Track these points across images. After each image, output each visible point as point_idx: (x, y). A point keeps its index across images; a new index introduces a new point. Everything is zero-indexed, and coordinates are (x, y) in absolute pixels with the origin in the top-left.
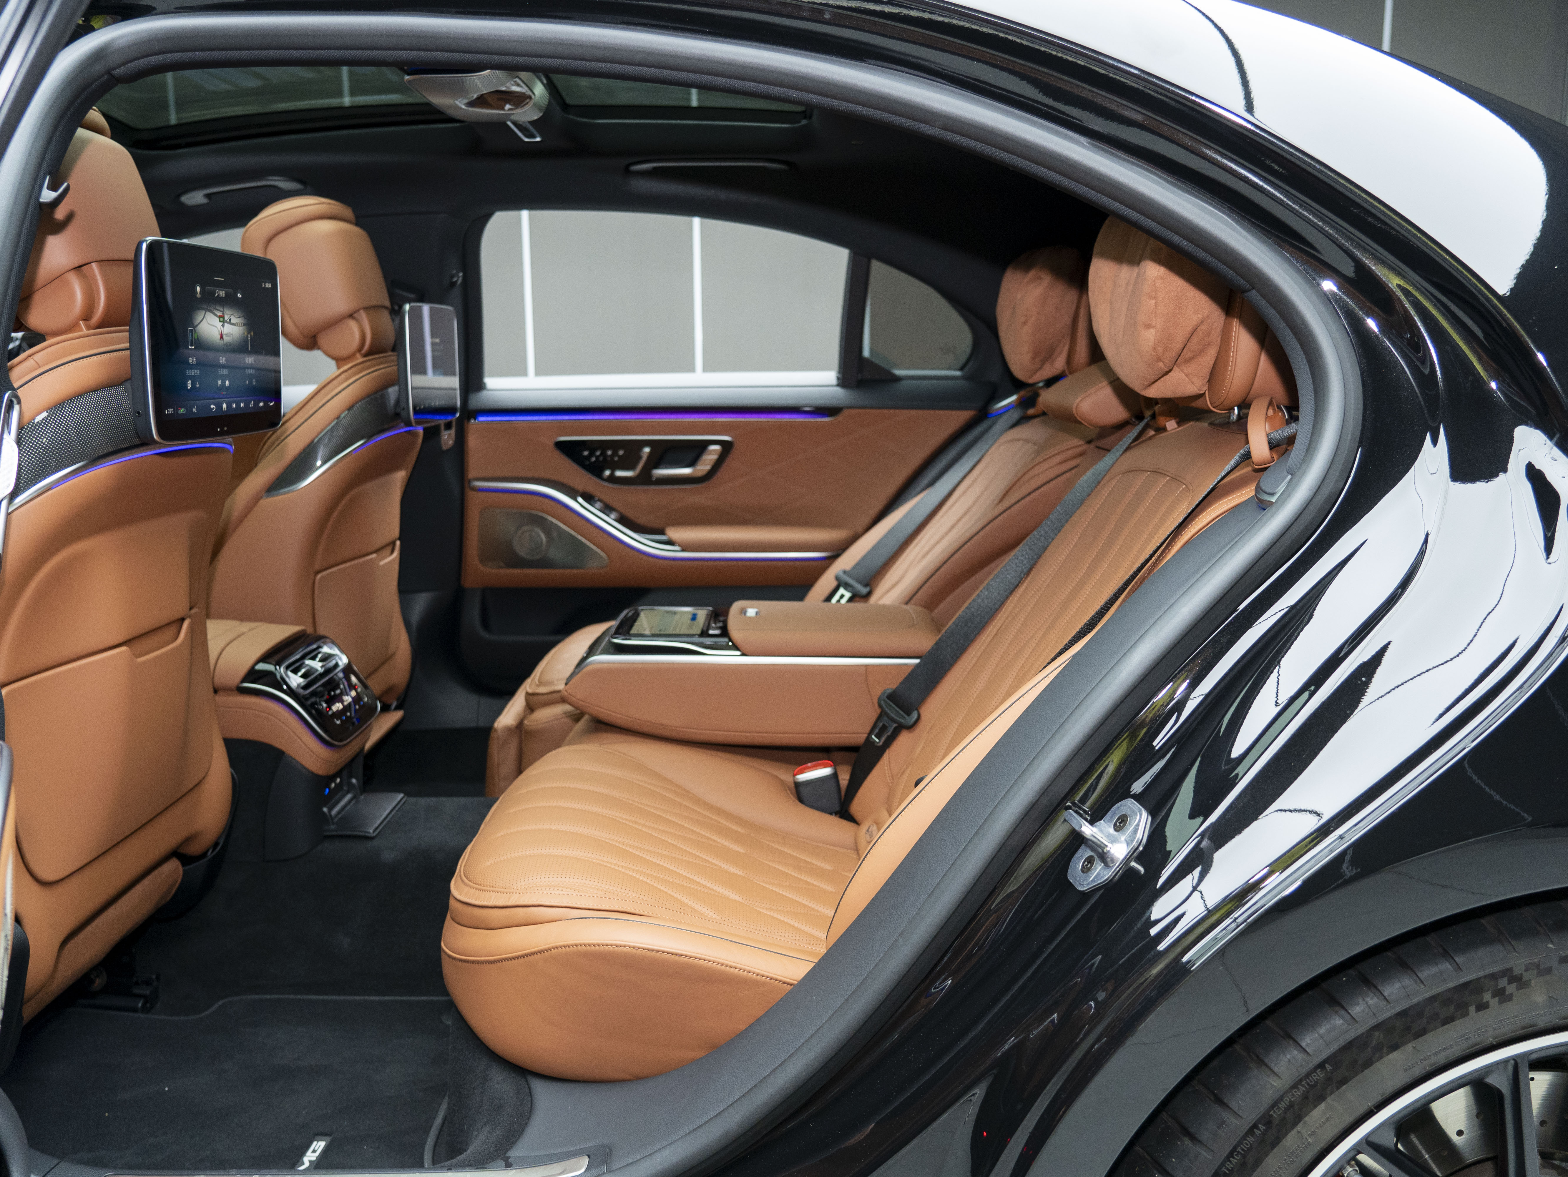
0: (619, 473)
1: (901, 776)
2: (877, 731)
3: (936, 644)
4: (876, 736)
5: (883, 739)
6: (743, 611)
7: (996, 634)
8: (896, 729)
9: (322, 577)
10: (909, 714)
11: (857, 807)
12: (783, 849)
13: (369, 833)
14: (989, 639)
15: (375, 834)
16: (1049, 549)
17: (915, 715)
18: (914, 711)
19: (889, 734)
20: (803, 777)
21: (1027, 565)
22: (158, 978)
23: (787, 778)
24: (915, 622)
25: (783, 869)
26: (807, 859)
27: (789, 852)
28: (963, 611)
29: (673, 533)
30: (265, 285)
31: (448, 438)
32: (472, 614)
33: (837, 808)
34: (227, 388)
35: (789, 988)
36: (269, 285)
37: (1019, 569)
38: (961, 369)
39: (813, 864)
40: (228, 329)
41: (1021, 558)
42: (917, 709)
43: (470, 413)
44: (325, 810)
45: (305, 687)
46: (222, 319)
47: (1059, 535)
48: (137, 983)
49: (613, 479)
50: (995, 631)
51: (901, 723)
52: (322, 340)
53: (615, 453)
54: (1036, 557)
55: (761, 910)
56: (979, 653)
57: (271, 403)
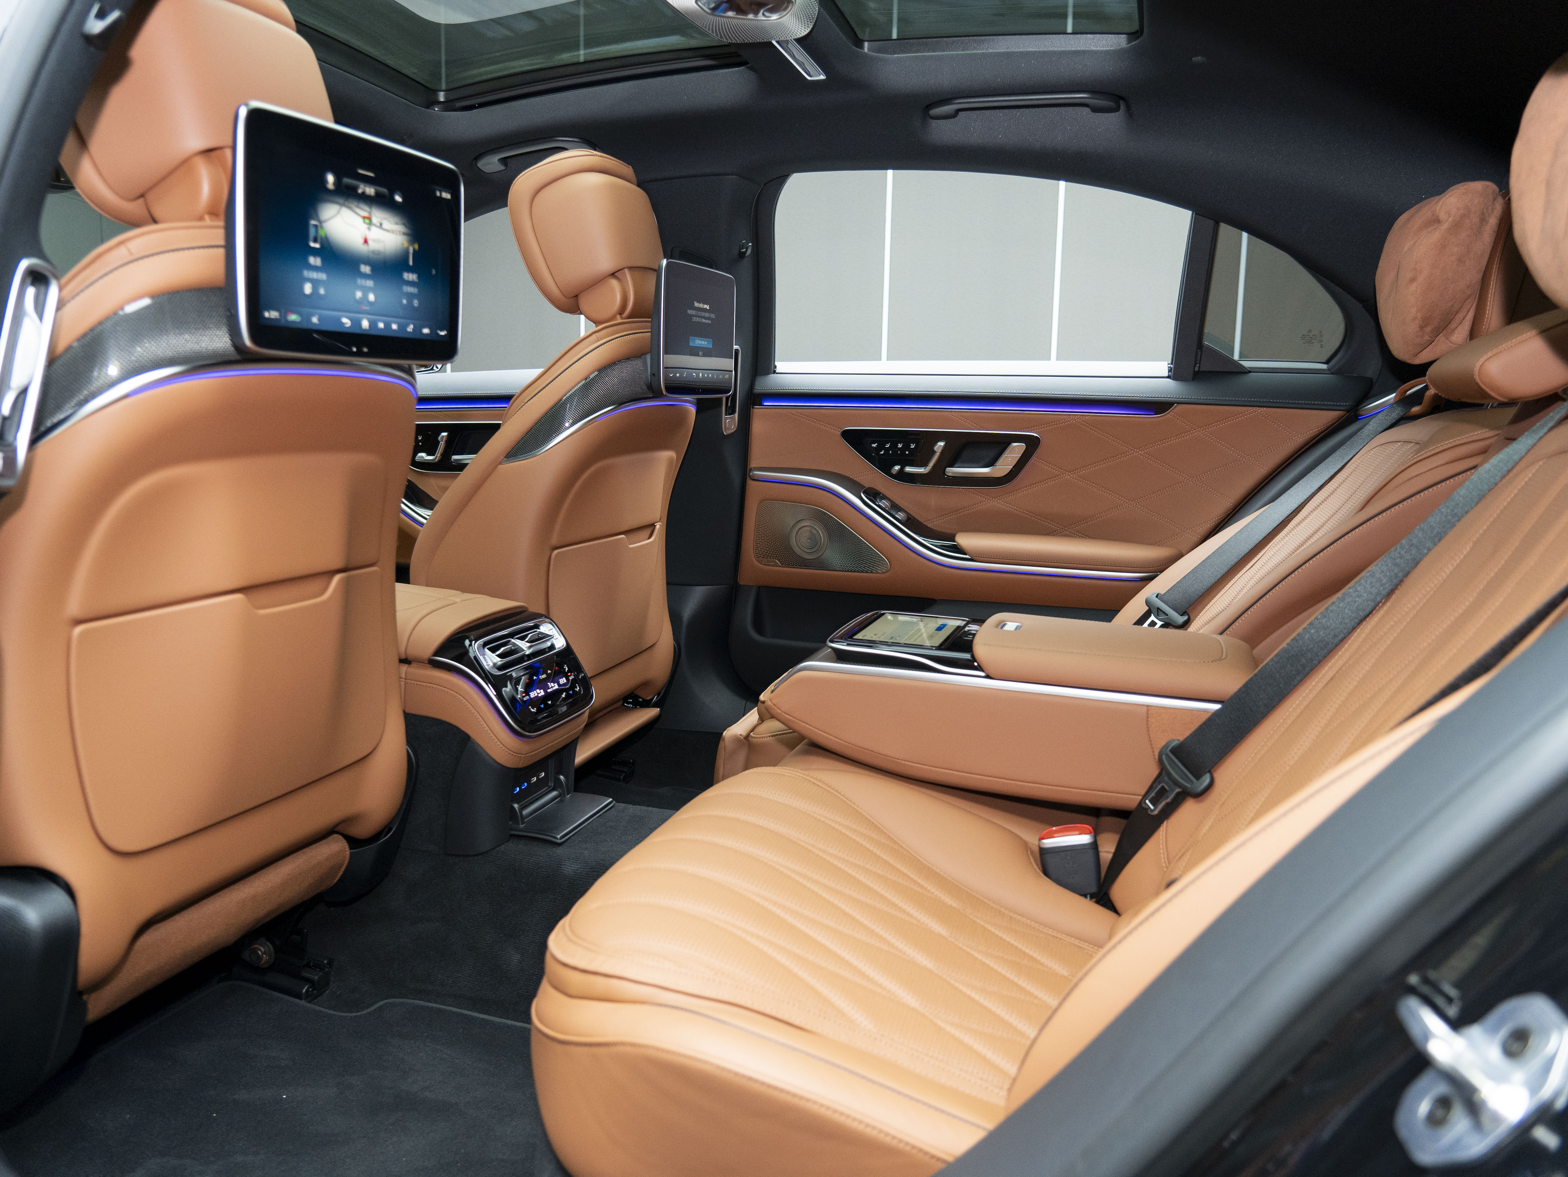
0: (908, 469)
1: (1180, 858)
2: (1153, 794)
3: (1246, 685)
4: (1151, 801)
5: (1160, 806)
6: (1001, 624)
7: (1332, 679)
8: (1178, 794)
9: (559, 553)
10: (1198, 777)
11: (1118, 892)
12: (1005, 937)
13: (557, 838)
14: (1321, 685)
15: (562, 840)
16: (1422, 563)
17: (1206, 780)
18: (1206, 773)
19: (1169, 800)
20: (1049, 843)
21: (1387, 585)
22: (330, 963)
23: (1031, 839)
24: (1224, 656)
25: (996, 967)
26: (1035, 955)
27: (1012, 942)
28: (1288, 644)
29: (964, 540)
30: (441, 194)
31: (730, 423)
32: (746, 614)
33: (1094, 889)
34: (371, 303)
35: (941, 1166)
36: (446, 195)
37: (1374, 591)
38: (1327, 363)
39: (1042, 964)
40: (375, 234)
41: (1378, 575)
42: (1210, 771)
43: (754, 399)
44: (516, 806)
45: (501, 668)
46: (367, 221)
47: (1440, 544)
48: (307, 965)
49: (903, 477)
50: (1331, 674)
51: (1187, 787)
52: (583, 303)
53: (906, 447)
54: (1400, 574)
55: (943, 1025)
56: (1305, 703)
57: (442, 330)
